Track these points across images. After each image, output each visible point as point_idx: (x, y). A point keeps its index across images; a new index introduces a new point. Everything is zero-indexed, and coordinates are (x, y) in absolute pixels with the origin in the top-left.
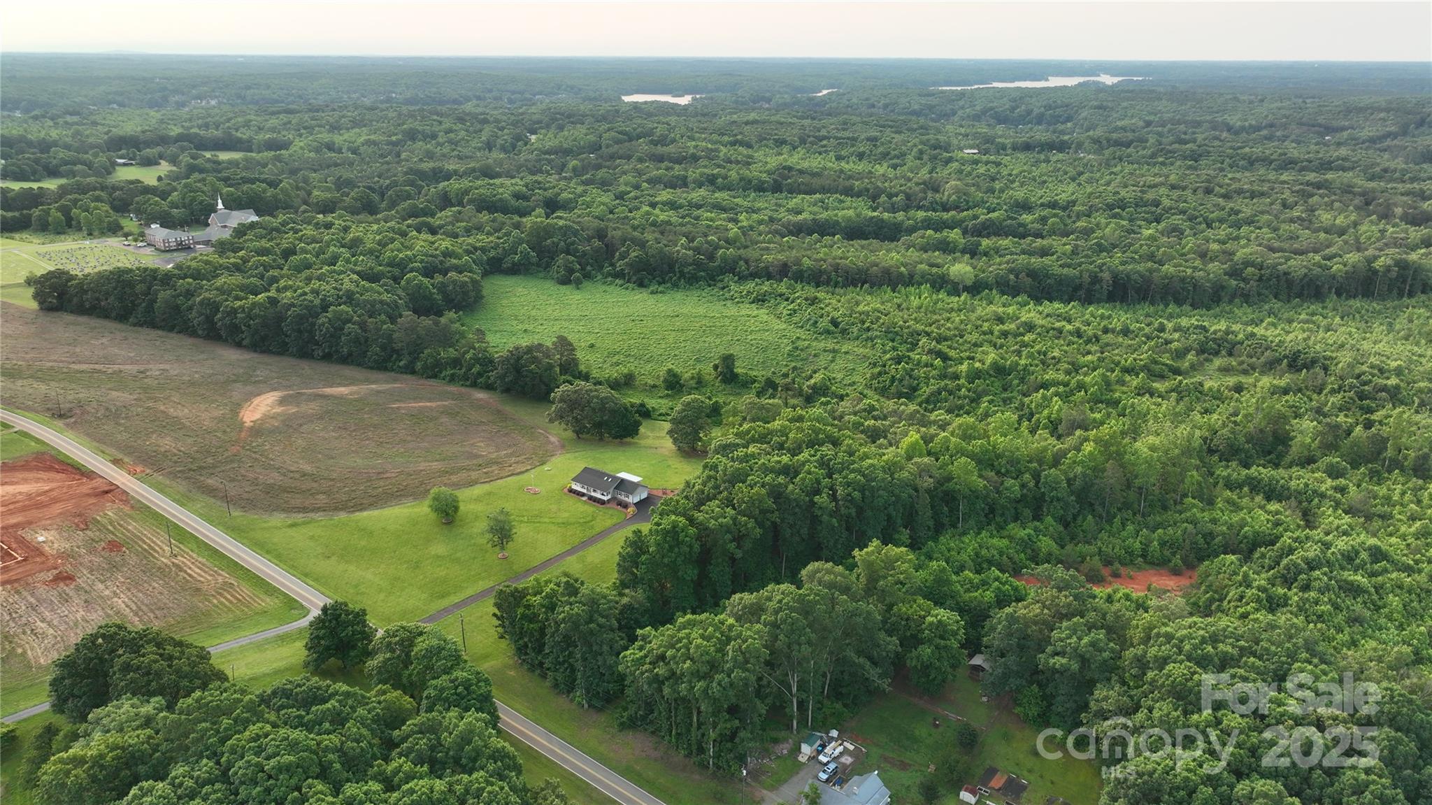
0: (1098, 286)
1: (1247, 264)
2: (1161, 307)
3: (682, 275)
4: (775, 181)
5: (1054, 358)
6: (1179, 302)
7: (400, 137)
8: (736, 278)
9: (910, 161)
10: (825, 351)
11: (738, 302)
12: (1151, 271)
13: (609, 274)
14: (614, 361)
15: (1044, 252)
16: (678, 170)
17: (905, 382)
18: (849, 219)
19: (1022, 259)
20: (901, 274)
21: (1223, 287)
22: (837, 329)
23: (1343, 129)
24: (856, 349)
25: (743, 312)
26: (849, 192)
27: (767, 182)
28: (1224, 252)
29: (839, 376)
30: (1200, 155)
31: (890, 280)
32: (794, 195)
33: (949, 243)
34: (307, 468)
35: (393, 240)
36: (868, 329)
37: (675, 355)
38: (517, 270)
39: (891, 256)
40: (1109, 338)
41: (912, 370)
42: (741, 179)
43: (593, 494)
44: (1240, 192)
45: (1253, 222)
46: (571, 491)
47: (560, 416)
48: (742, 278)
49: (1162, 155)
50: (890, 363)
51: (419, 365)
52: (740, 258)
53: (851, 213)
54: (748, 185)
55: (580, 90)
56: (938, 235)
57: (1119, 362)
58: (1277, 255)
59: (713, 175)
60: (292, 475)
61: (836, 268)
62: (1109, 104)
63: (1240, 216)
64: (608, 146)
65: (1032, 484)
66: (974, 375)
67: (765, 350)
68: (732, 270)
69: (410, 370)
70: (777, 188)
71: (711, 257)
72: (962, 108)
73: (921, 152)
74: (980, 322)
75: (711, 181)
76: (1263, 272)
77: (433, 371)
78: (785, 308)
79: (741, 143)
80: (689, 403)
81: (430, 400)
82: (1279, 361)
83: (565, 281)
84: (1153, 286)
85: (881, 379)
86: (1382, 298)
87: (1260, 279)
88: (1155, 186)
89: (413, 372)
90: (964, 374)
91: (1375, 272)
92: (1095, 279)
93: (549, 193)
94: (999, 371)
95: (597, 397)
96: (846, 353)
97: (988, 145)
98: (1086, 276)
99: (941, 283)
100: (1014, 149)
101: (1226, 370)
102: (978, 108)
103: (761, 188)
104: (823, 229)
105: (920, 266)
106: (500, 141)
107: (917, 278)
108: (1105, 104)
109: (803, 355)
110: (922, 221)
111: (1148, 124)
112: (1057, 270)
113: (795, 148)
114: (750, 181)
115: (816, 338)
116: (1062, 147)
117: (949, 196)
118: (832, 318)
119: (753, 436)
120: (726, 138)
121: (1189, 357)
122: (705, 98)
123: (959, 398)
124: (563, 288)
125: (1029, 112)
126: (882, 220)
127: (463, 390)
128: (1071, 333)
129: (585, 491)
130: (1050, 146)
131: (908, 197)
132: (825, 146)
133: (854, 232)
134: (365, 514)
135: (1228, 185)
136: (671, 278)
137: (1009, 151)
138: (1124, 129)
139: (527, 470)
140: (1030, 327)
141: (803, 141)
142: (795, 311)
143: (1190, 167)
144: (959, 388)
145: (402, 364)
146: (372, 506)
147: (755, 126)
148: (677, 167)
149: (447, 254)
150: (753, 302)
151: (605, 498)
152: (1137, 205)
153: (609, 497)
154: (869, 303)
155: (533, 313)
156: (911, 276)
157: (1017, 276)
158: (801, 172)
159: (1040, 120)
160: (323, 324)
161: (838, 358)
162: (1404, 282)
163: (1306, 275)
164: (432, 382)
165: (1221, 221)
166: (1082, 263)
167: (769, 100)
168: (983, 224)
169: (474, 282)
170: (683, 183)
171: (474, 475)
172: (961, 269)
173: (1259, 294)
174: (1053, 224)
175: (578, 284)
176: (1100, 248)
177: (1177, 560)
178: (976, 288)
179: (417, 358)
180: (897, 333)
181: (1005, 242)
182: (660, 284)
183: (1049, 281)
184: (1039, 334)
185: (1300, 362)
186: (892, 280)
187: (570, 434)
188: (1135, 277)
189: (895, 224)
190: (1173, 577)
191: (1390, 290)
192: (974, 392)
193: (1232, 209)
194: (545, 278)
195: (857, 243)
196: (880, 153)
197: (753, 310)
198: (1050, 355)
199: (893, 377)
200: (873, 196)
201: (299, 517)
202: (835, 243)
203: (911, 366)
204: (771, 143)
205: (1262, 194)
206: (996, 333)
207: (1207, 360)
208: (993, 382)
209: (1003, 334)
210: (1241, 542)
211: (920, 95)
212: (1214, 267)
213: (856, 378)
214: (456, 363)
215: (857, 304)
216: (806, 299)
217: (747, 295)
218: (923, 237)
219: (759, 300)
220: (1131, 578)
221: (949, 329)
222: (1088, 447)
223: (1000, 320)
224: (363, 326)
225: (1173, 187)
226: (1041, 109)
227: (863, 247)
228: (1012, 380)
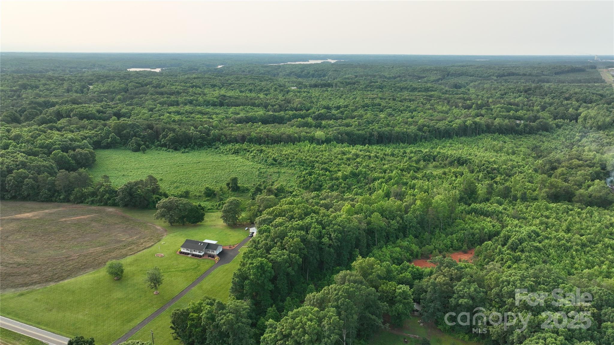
0: (373, 138)
1: (424, 126)
2: (398, 144)
3: (196, 143)
4: (220, 101)
5: (372, 167)
6: (404, 142)
7: (17, 87)
8: (222, 143)
10: (274, 173)
11: (226, 154)
12: (390, 130)
13: (158, 146)
14: (175, 186)
15: (348, 125)
16: (173, 98)
17: (317, 183)
18: (261, 116)
20: (295, 137)
21: (417, 135)
22: (276, 162)
23: (424, 77)
24: (288, 171)
25: (230, 158)
26: (254, 105)
27: (217, 102)
28: (414, 122)
29: (284, 183)
30: (383, 87)
32: (230, 107)
33: (309, 123)
34: (20, 260)
35: (40, 135)
36: (291, 162)
37: (205, 181)
38: (108, 146)
39: (287, 130)
40: (388, 158)
41: (318, 178)
42: (205, 101)
43: (194, 253)
44: (405, 100)
45: (416, 110)
46: (181, 253)
47: (163, 216)
48: (224, 143)
49: (369, 87)
50: (306, 175)
51: (72, 197)
52: (222, 134)
53: (259, 113)
54: (207, 103)
55: (105, 66)
56: (303, 120)
58: (433, 122)
59: (191, 100)
60: (11, 265)
61: (267, 136)
62: (339, 70)
63: (410, 108)
64: (132, 89)
65: (401, 221)
66: (345, 178)
67: (246, 174)
68: (219, 140)
69: (67, 200)
70: (221, 104)
71: (208, 135)
72: (281, 72)
74: (336, 155)
75: (191, 102)
76: (430, 128)
77: (81, 200)
78: (249, 155)
79: (196, 87)
80: (232, 202)
81: (82, 215)
82: (454, 162)
83: (137, 150)
84: (393, 136)
85: (305, 183)
86: (471, 136)
87: (429, 132)
88: (375, 98)
89: (68, 201)
90: (340, 177)
91: (467, 126)
92: (371, 135)
93: (115, 110)
94: (354, 175)
95: (182, 203)
96: (284, 173)
97: (300, 85)
98: (368, 134)
99: (312, 140)
101: (436, 167)
102: (288, 71)
103: (214, 105)
104: (252, 120)
105: (302, 134)
106: (74, 89)
107: (302, 138)
108: (337, 69)
109: (265, 175)
110: (292, 115)
111: (356, 76)
112: (356, 132)
113: (220, 88)
114: (209, 102)
115: (268, 168)
116: (329, 85)
117: (297, 105)
118: (273, 158)
119: (276, 214)
121: (421, 163)
122: (167, 69)
123: (342, 188)
124: (137, 154)
125: (308, 73)
126: (276, 116)
127: (100, 208)
128: (373, 157)
129: (189, 252)
130: (325, 85)
131: (280, 106)
132: (233, 87)
133: (265, 121)
134: (66, 281)
136: (190, 145)
137: (310, 88)
138: (348, 78)
139: (152, 245)
140: (357, 156)
141: (223, 85)
142: (254, 156)
144: (341, 183)
145: (61, 197)
146: (69, 276)
147: (199, 79)
148: (172, 97)
149: (72, 140)
150: (233, 154)
151: (202, 254)
152: (372, 106)
153: (203, 253)
154: (288, 150)
155: (125, 166)
156: (300, 138)
157: (341, 136)
158: (230, 97)
159: (313, 76)
160: (11, 180)
161: (281, 176)
162: (476, 130)
163: (445, 129)
164: (81, 205)
165: (405, 110)
166: (364, 129)
168: (318, 115)
169: (90, 153)
170: (177, 104)
171: (124, 251)
172: (319, 134)
173: (430, 137)
174: (346, 114)
175: (144, 151)
176: (369, 123)
177: (465, 247)
178: (328, 141)
179: (70, 194)
180: (304, 162)
181: (331, 122)
182: (185, 148)
183: (355, 136)
184: (362, 158)
185: (462, 162)
186: (291, 140)
187: (167, 224)
188: (386, 133)
189: (281, 117)
190: (465, 255)
191: (472, 133)
192: (348, 185)
193: (406, 106)
194: (125, 149)
195: (269, 125)
196: (259, 89)
197: (234, 157)
199: (310, 181)
200: (266, 106)
201: (24, 290)
202: (260, 126)
203: (316, 176)
204: (209, 86)
205: (413, 100)
206: (345, 159)
207: (428, 164)
208: (353, 180)
209: (348, 159)
211: (262, 67)
212: (412, 127)
213: (293, 184)
214: (94, 194)
215: (282, 151)
216: (258, 151)
217: (229, 151)
218: (297, 122)
219: (236, 153)
221: (325, 159)
223: (344, 153)
224: (35, 179)
226: (314, 72)
227: (272, 126)
228: (360, 178)
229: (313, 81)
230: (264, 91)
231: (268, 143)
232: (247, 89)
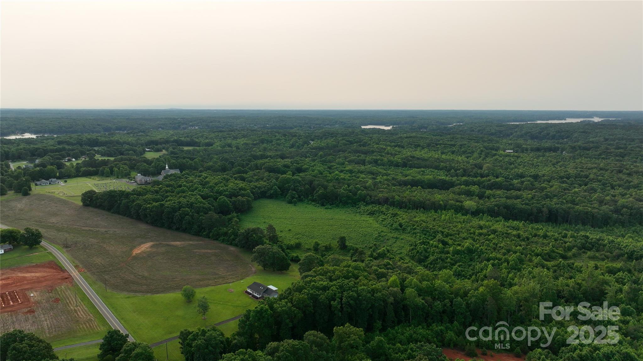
0: (540, 214)
1: (623, 206)
2: (574, 226)
3: (341, 201)
4: (404, 162)
5: (500, 247)
6: (584, 224)
7: (258, 142)
8: (365, 204)
9: (476, 155)
10: (393, 238)
11: (362, 214)
12: (569, 208)
13: (310, 200)
14: (297, 237)
15: (517, 197)
16: (363, 157)
17: (423, 254)
18: (429, 180)
19: (503, 200)
20: (440, 205)
21: (610, 218)
22: (401, 228)
24: (407, 238)
25: (362, 219)
26: (437, 168)
27: (400, 163)
28: (613, 201)
29: (395, 249)
30: (626, 155)
31: (435, 207)
32: (412, 169)
33: (471, 192)
34: (146, 274)
35: (222, 182)
36: (415, 229)
37: (324, 236)
38: (271, 197)
39: (439, 196)
40: (535, 239)
41: (428, 248)
42: (389, 161)
43: (254, 294)
44: (637, 172)
45: (638, 187)
46: (247, 292)
47: (255, 259)
48: (367, 204)
49: (606, 154)
50: (419, 245)
51: (211, 235)
52: (368, 195)
53: (431, 177)
54: (391, 164)
55: (345, 123)
56: (467, 188)
57: (534, 251)
59: (377, 159)
60: (138, 277)
61: (410, 201)
63: (632, 183)
64: (341, 146)
65: (448, 305)
66: (457, 252)
67: (365, 236)
68: (364, 200)
69: (208, 236)
70: (405, 165)
71: (355, 194)
72: (516, 132)
73: (482, 151)
74: (470, 228)
75: (376, 162)
76: (632, 211)
77: (216, 237)
78: (382, 217)
79: (399, 146)
80: (307, 257)
81: (211, 249)
82: (623, 255)
83: (290, 202)
84: (570, 216)
85: (413, 252)
87: (631, 215)
88: (592, 168)
89: (209, 237)
90: (451, 252)
92: (540, 211)
93: (298, 166)
94: (470, 251)
95: (272, 252)
96: (402, 239)
97: (518, 148)
98: (535, 210)
99: (460, 210)
100: (532, 151)
101: (592, 258)
102: (523, 132)
103: (397, 165)
104: (415, 183)
105: (450, 202)
106: (297, 144)
107: (448, 207)
108: (586, 131)
109: (382, 239)
110: (464, 182)
111: (606, 140)
112: (520, 206)
113: (423, 148)
114: (393, 162)
115: (390, 232)
116: (555, 150)
117: (485, 171)
118: (400, 223)
119: (321, 272)
120: (393, 144)
121: (573, 250)
122: (397, 127)
123: (446, 263)
124: (289, 205)
125: (548, 134)
126: (445, 181)
127: (226, 246)
128: (514, 236)
129: (251, 292)
130: (550, 149)
131: (465, 170)
132: (438, 148)
134: (158, 295)
135: (632, 169)
136: (336, 202)
137: (529, 151)
138: (593, 142)
139: (233, 282)
140: (494, 232)
141: (429, 145)
142: (385, 219)
143: (617, 160)
144: (447, 258)
145: (204, 233)
146: (163, 292)
147: (410, 139)
148: (362, 155)
149: (241, 189)
150: (368, 214)
151: (258, 296)
152: (576, 177)
153: (261, 296)
154: (420, 217)
155: (271, 215)
156: (445, 206)
157: (499, 208)
158: (418, 159)
159: (553, 137)
160: (177, 216)
161: (398, 241)
164: (215, 242)
165: (620, 186)
166: (534, 203)
167: (426, 128)
168: (492, 184)
169: (248, 201)
170: (363, 163)
171: (210, 282)
172: (469, 203)
173: (630, 222)
174: (526, 185)
175: (295, 204)
176: (547, 196)
177: (518, 349)
178: (476, 213)
179: (211, 231)
180: (428, 231)
181: (499, 192)
182: (331, 205)
183: (515, 211)
184: (497, 235)
185: (634, 256)
186: (436, 207)
187: (260, 267)
188: (560, 211)
192: (454, 261)
193: (627, 180)
194: (283, 201)
195: (427, 190)
196: (462, 151)
197: (368, 218)
198: (499, 245)
199: (418, 251)
200: (448, 170)
201: (132, 294)
202: (417, 190)
203: (428, 246)
204: (413, 146)
206: (476, 234)
207: (584, 252)
208: (466, 256)
209: (480, 234)
210: (555, 344)
211: (497, 126)
212: (604, 207)
213: (402, 251)
214: (226, 234)
215: (415, 217)
216: (392, 214)
217: (367, 211)
218: (459, 189)
219: (371, 214)
220: (492, 356)
221: (454, 231)
222: (481, 289)
223: (481, 228)
224: (192, 216)
225: (601, 169)
226: (555, 133)
227: (429, 192)
228: (475, 256)
229: (535, 144)
230: (467, 154)
231: (409, 208)
232: (450, 150)
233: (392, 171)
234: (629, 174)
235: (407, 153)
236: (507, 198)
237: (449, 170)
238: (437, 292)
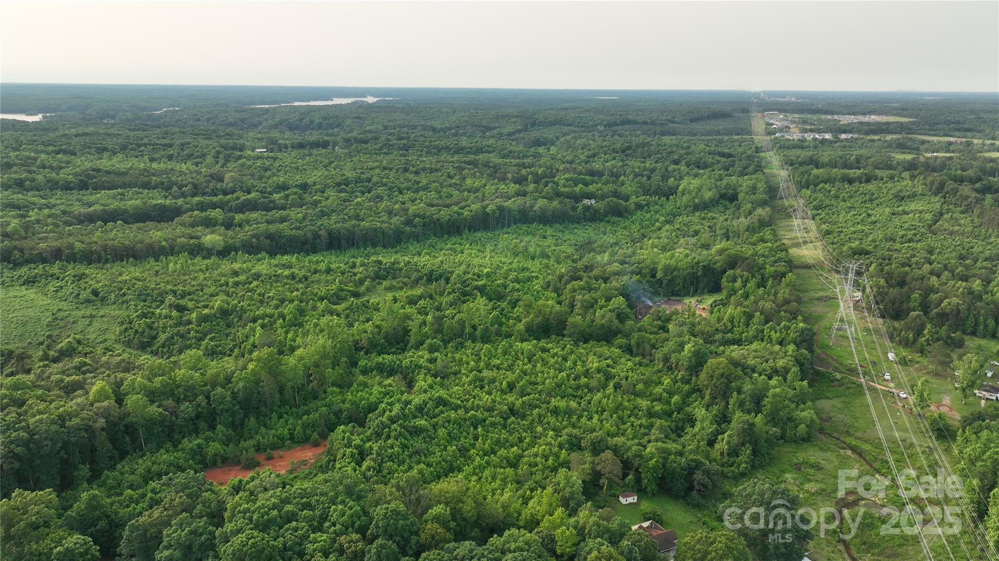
0: (318, 240)
1: (416, 215)
2: (362, 249)
4: (81, 181)
5: (269, 297)
8: (11, 265)
9: (209, 159)
10: (83, 317)
11: (8, 286)
12: (354, 226)
15: (283, 220)
17: (146, 334)
18: (136, 208)
19: (263, 227)
20: (163, 247)
21: (402, 233)
22: (97, 297)
23: (496, 128)
24: (112, 312)
25: (11, 294)
26: (146, 186)
27: (74, 182)
28: (403, 209)
29: (92, 337)
30: (409, 147)
31: (154, 253)
32: (98, 191)
33: (211, 219)
36: (124, 295)
39: (157, 234)
40: (316, 277)
41: (153, 323)
42: (48, 181)
44: (424, 169)
45: (427, 188)
48: (17, 265)
49: (388, 147)
50: (135, 319)
52: (15, 248)
53: (138, 202)
54: (53, 185)
56: (203, 214)
57: (317, 293)
58: (433, 209)
59: (20, 179)
61: (105, 248)
62: (364, 116)
63: (420, 184)
65: (204, 404)
66: (205, 319)
67: (24, 325)
70: (83, 186)
72: (267, 120)
73: (218, 153)
74: (218, 278)
76: (425, 220)
78: (53, 285)
79: (65, 152)
82: (421, 278)
84: (356, 236)
85: (127, 334)
86: (494, 229)
87: (424, 225)
88: (373, 168)
90: (194, 320)
91: (488, 214)
92: (317, 236)
94: (224, 313)
96: (102, 316)
97: (273, 145)
98: (310, 235)
100: (293, 147)
101: (389, 289)
102: (277, 120)
103: (67, 187)
104: (108, 217)
105: (179, 240)
107: (177, 249)
109: (62, 324)
110: (197, 205)
111: (386, 128)
112: (288, 232)
113: (114, 153)
114: (57, 183)
115: (77, 308)
116: (324, 145)
117: (228, 184)
118: (93, 289)
120: (51, 148)
121: (366, 283)
122: (54, 116)
123: (189, 339)
125: (312, 122)
126: (164, 206)
128: (287, 277)
130: (318, 145)
131: (195, 186)
132: (142, 151)
133: (142, 217)
135: (418, 165)
137: (290, 149)
138: (370, 132)
140: (257, 276)
141: (124, 148)
142: (61, 288)
143: (402, 155)
144: (189, 331)
147: (84, 137)
150: (24, 284)
152: (356, 182)
154: (130, 272)
156: (172, 248)
157: (258, 239)
158: (108, 172)
159: (320, 127)
161: (94, 322)
162: (504, 218)
163: (449, 220)
165: (408, 190)
166: (307, 225)
167: (113, 117)
168: (243, 203)
172: (211, 238)
173: (424, 234)
174: (293, 200)
176: (323, 214)
177: (315, 435)
178: (224, 252)
180: (148, 295)
181: (254, 215)
183: (282, 240)
184: (262, 281)
185: (434, 277)
186: (156, 252)
188: (343, 231)
189: (175, 208)
190: (313, 449)
191: (497, 224)
192: (201, 333)
193: (415, 181)
195: (135, 226)
196: (186, 155)
197: (24, 291)
198: (267, 295)
199: (136, 331)
200: (166, 187)
202: (115, 228)
203: (152, 320)
204: (93, 151)
205: (437, 170)
206: (230, 284)
207: (379, 283)
208: (219, 322)
209: (236, 284)
210: (360, 412)
211: (236, 112)
212: (395, 220)
213: (108, 336)
215: (120, 275)
216: (74, 276)
217: (18, 279)
218: (191, 217)
219: (30, 282)
220: (281, 457)
221: (193, 286)
222: (251, 366)
223: (236, 273)
225: (385, 168)
226: (321, 120)
227: (140, 229)
228: (233, 318)
229: (297, 138)
230: (194, 159)
231: (107, 261)
232: (165, 154)
233: (59, 199)
234: (417, 173)
235: (84, 163)
236: (269, 222)
237: (169, 188)
238: (181, 390)
